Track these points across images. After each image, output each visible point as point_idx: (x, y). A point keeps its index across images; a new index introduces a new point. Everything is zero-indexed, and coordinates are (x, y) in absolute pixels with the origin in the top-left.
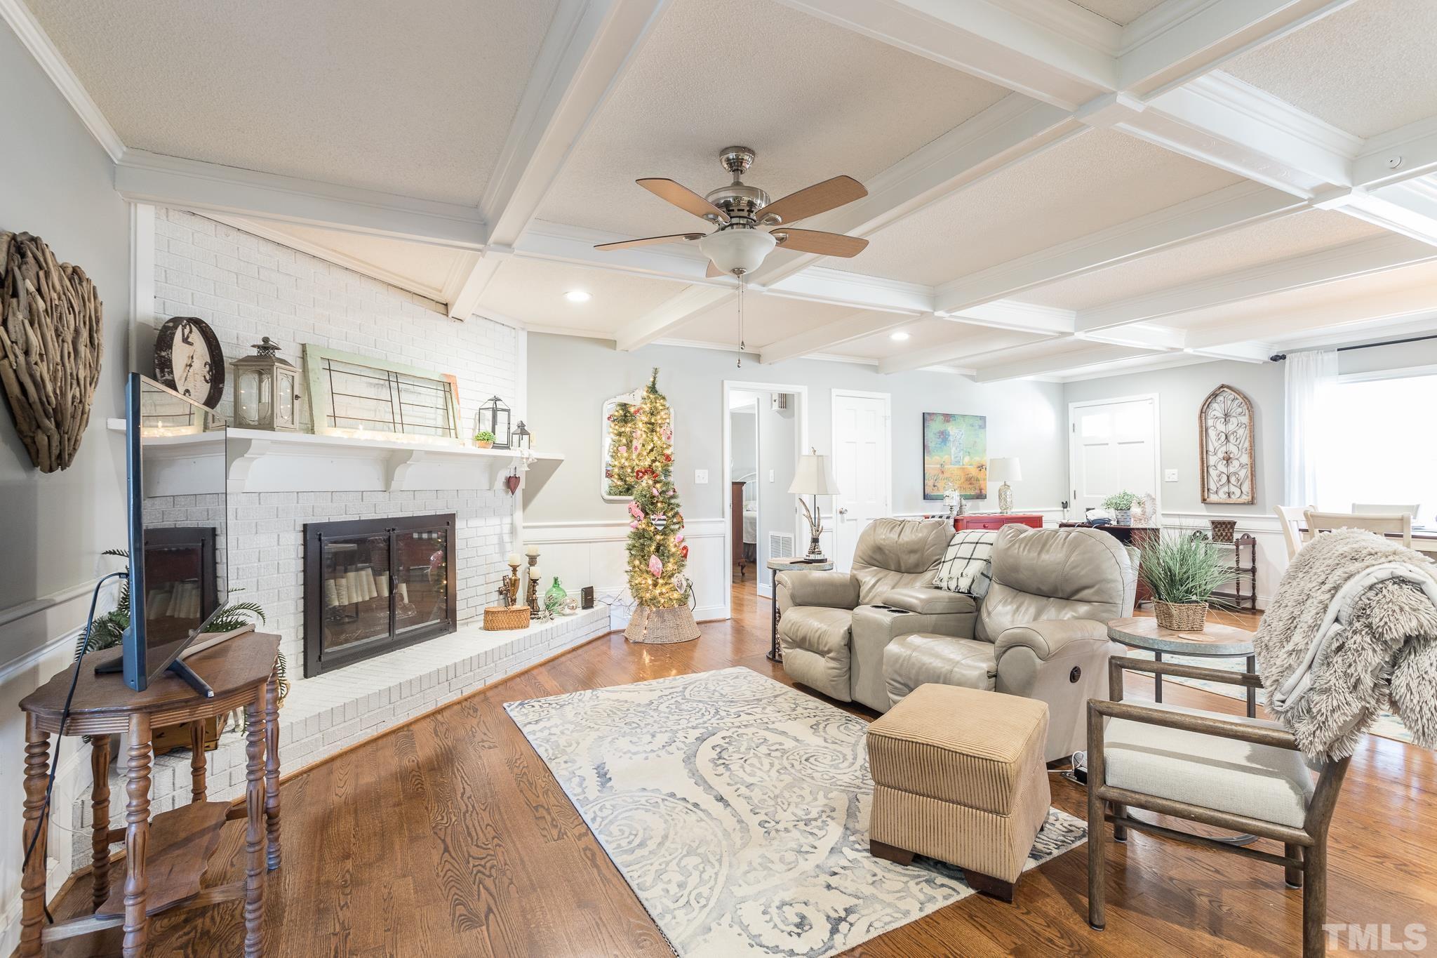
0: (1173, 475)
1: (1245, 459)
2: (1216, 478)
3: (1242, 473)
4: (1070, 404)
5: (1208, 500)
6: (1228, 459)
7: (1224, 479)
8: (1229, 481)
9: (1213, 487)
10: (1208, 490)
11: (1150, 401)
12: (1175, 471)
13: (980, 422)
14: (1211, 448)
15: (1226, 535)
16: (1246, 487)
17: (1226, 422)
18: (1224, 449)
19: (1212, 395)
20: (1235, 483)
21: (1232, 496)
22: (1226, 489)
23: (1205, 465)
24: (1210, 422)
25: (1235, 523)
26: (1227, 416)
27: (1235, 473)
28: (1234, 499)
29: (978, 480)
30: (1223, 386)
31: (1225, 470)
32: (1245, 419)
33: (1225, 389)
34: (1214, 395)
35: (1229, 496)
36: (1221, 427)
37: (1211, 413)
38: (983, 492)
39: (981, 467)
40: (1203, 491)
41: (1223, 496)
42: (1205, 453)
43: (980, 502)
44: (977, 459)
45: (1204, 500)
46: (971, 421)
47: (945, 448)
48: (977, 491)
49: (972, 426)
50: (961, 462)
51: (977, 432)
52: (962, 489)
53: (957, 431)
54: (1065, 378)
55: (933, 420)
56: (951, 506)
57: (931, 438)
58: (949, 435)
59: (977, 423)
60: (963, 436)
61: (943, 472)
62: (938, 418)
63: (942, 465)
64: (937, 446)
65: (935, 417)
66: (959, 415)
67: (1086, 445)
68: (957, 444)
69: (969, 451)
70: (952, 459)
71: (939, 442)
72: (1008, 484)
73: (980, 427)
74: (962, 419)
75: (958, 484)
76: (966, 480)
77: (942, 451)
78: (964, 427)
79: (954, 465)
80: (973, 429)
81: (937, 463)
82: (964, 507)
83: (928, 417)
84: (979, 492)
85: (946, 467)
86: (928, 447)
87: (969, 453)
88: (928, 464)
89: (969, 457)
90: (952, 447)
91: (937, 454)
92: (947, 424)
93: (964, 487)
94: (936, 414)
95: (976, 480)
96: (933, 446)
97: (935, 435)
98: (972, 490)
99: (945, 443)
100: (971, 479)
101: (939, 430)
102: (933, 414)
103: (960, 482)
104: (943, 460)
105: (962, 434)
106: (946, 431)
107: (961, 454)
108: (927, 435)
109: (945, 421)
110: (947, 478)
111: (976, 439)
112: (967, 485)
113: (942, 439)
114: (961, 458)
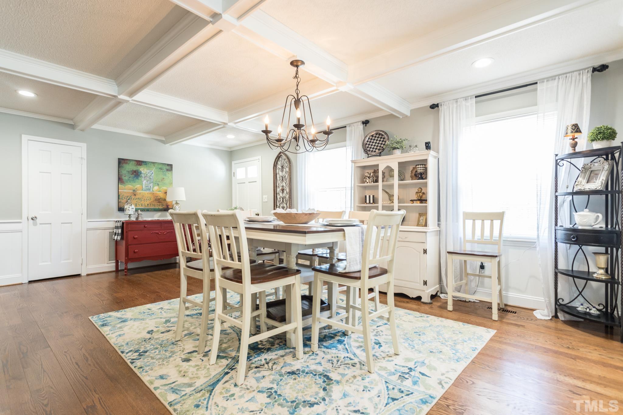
0: (265, 198)
1: (288, 190)
2: (279, 200)
3: (287, 197)
4: (233, 162)
6: (283, 190)
7: (282, 200)
9: (278, 204)
11: (258, 160)
13: (168, 168)
14: (277, 185)
16: (288, 204)
17: (282, 171)
18: (282, 185)
19: (278, 157)
20: (285, 202)
22: (282, 205)
23: (275, 193)
24: (277, 171)
26: (282, 168)
31: (282, 195)
32: (288, 170)
33: (282, 154)
36: (281, 174)
37: (277, 166)
38: (170, 207)
40: (274, 206)
42: (275, 187)
43: (165, 213)
44: (164, 188)
46: (160, 166)
47: (137, 180)
48: (165, 207)
49: (161, 169)
50: (151, 189)
51: (165, 173)
52: (152, 205)
53: (148, 171)
54: (230, 148)
55: (126, 163)
56: (129, 215)
57: (125, 174)
58: (141, 173)
59: (165, 168)
60: (153, 174)
61: (135, 195)
62: (132, 162)
63: (134, 190)
64: (130, 179)
65: (129, 162)
66: (150, 162)
67: (238, 183)
68: (148, 179)
69: (158, 183)
70: (144, 187)
71: (132, 177)
72: (178, 202)
73: (167, 170)
74: (152, 165)
75: (148, 202)
76: (156, 200)
77: (135, 182)
78: (154, 169)
79: (145, 191)
80: (162, 170)
81: (130, 189)
82: (140, 215)
83: (122, 161)
84: (166, 207)
85: (138, 192)
86: (122, 179)
87: (158, 184)
88: (121, 189)
89: (158, 187)
90: (143, 180)
91: (130, 184)
92: (139, 167)
93: (154, 204)
94: (129, 160)
95: (164, 200)
96: (127, 179)
97: (129, 172)
98: (160, 206)
99: (137, 178)
100: (159, 199)
101: (132, 170)
102: (127, 160)
103: (150, 201)
104: (135, 187)
105: (152, 173)
106: (138, 170)
107: (151, 185)
108: (121, 172)
109: (137, 164)
110: (139, 198)
111: (164, 177)
112: (156, 203)
113: (135, 175)
114: (152, 187)
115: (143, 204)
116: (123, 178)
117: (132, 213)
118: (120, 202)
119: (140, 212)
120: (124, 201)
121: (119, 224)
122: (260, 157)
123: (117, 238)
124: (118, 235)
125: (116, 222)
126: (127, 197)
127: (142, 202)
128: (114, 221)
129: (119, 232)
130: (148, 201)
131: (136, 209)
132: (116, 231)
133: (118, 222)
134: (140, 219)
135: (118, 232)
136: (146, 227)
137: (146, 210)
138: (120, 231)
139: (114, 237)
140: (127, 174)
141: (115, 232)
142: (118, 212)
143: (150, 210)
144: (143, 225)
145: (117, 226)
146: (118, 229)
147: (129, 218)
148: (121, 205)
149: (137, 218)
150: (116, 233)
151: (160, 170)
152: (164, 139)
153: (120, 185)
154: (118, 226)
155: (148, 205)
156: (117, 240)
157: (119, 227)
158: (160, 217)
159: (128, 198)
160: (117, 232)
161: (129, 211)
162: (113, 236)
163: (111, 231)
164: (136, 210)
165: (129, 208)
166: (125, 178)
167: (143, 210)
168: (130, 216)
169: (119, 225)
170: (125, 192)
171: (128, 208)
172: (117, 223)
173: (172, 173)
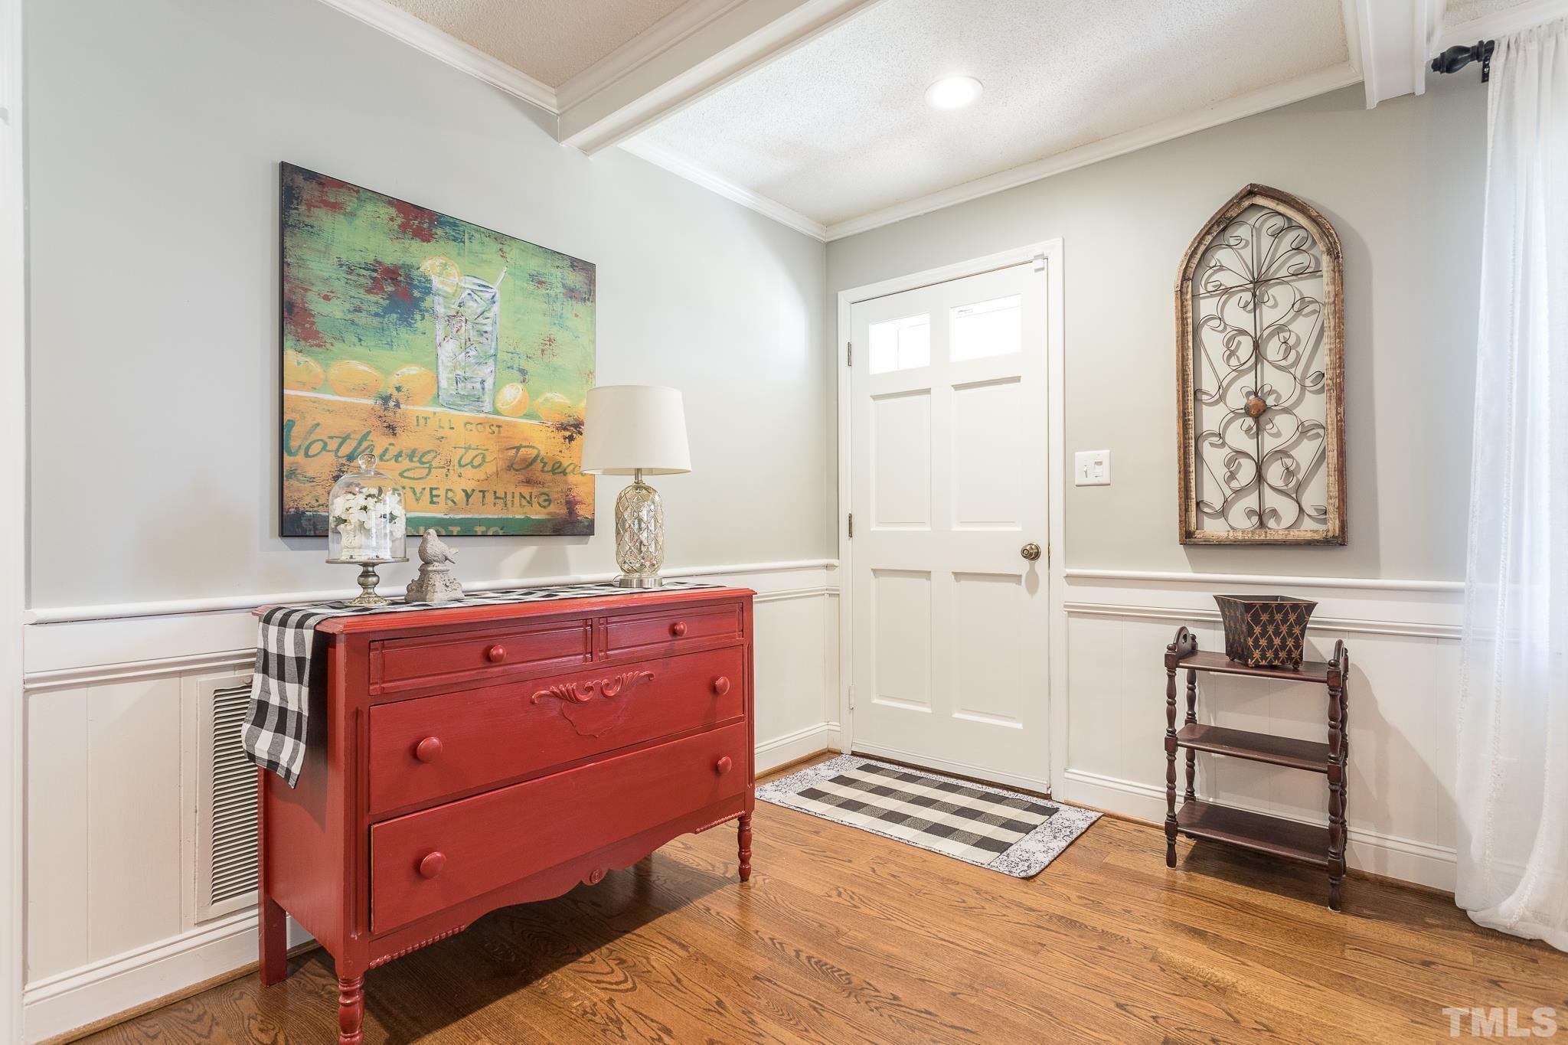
0: (1094, 465)
1: (1315, 408)
2: (1221, 472)
3: (1305, 453)
4: (841, 294)
5: (1199, 534)
6: (1258, 412)
7: (1247, 472)
8: (1260, 477)
9: (1212, 495)
10: (1198, 504)
11: (1039, 263)
12: (1104, 454)
13: (575, 279)
14: (1209, 384)
15: (1283, 646)
16: (1318, 493)
17: (1257, 303)
18: (1248, 381)
19: (1218, 223)
20: (1279, 483)
21: (1271, 523)
22: (1251, 501)
23: (1192, 432)
24: (1207, 307)
25: (1310, 607)
26: (1259, 283)
27: (1282, 453)
28: (1277, 529)
29: (558, 470)
30: (1252, 191)
31: (1249, 446)
32: (1318, 288)
33: (1260, 201)
34: (1222, 223)
35: (1262, 524)
36: (1237, 315)
37: (1209, 280)
38: (582, 511)
39: (572, 429)
40: (1185, 509)
41: (1240, 522)
42: (1191, 397)
43: (571, 549)
44: (559, 400)
45: (1188, 537)
46: (534, 264)
47: (404, 334)
48: (558, 509)
49: (538, 280)
50: (487, 398)
51: (558, 306)
52: (490, 497)
53: (469, 283)
54: (828, 224)
55: (335, 207)
56: (365, 565)
57: (326, 280)
58: (428, 291)
59: (561, 277)
60: (496, 308)
61: (392, 429)
62: (369, 207)
63: (386, 399)
64: (362, 319)
65: (351, 204)
66: (479, 229)
67: (875, 398)
68: (467, 331)
69: (524, 364)
70: (444, 384)
71: (374, 309)
72: (647, 480)
73: (571, 293)
74: (495, 246)
75: (469, 480)
76: (510, 467)
77: (390, 344)
78: (500, 277)
79: (449, 405)
80: (543, 291)
81: (363, 390)
82: (437, 566)
83: (309, 191)
84: (564, 511)
85: (412, 410)
86: (307, 313)
87: (523, 372)
88: (302, 385)
89: (520, 386)
90: (439, 338)
91: (359, 349)
92: (416, 245)
93: (501, 494)
94: (355, 190)
95: (553, 471)
96: (339, 315)
97: (350, 271)
98: (536, 506)
99: (406, 320)
100: (529, 463)
101: (370, 259)
102: (341, 184)
103: (479, 474)
104: (395, 380)
105: (493, 300)
106: (409, 267)
107: (486, 371)
108: (302, 262)
109: (404, 227)
110: (414, 451)
111: (555, 332)
112: (509, 486)
113: (391, 296)
114: (488, 384)
115: (442, 492)
116: (316, 305)
117: (386, 555)
118: (293, 473)
119: (436, 545)
120: (320, 465)
121: (293, 644)
122: (1052, 247)
123: (277, 747)
124: (281, 729)
125: (267, 620)
126: (344, 440)
127: (436, 478)
128: (252, 609)
129: (292, 706)
130: (468, 472)
131: (410, 522)
132: (266, 690)
133: (283, 623)
134: (440, 597)
135: (284, 698)
136: (499, 658)
137: (456, 530)
138: (296, 697)
139: (252, 738)
140: (338, 286)
141: (255, 694)
142: (280, 542)
143: (479, 530)
144: (479, 648)
145: (273, 649)
146: (281, 677)
147: (364, 586)
148: (302, 497)
149: (419, 589)
150: (263, 706)
151: (531, 286)
152: (549, 101)
153: (290, 355)
154: (281, 658)
155: (468, 496)
156: (273, 765)
157: (291, 668)
158: (531, 569)
159: (346, 450)
160: (275, 700)
161: (360, 539)
162: (246, 727)
163: (230, 679)
164: (416, 530)
165: (362, 516)
166: (328, 311)
167: (447, 530)
168: (368, 572)
169: (290, 652)
170: (330, 409)
171: (355, 516)
172: (273, 630)
173: (593, 312)
